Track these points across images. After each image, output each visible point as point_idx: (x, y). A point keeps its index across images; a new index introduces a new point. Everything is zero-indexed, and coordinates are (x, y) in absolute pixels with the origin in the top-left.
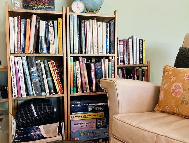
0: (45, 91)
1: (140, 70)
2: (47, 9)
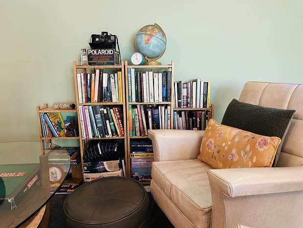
0: (108, 134)
1: (203, 113)
2: (108, 64)
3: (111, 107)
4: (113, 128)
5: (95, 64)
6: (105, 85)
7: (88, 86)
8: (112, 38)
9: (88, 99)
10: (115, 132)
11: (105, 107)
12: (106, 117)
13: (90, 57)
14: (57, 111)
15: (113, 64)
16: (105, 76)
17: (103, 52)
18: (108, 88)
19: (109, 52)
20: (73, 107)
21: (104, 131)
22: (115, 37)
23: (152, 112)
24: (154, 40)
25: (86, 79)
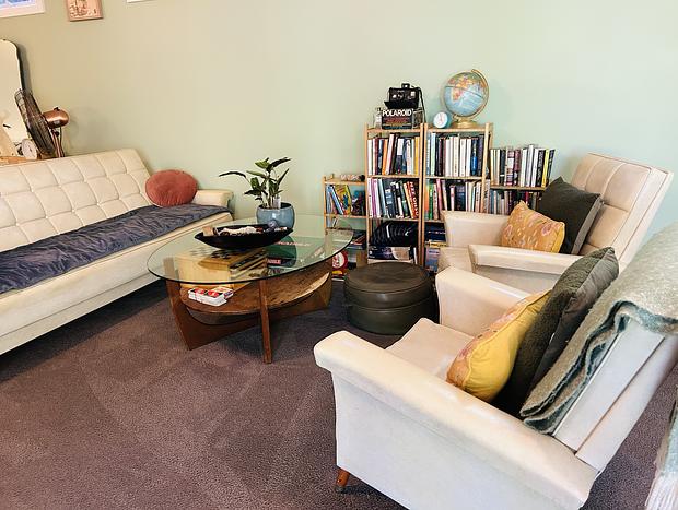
0: (399, 214)
1: (535, 194)
2: (404, 127)
3: (405, 181)
4: (405, 207)
5: (389, 128)
6: (399, 153)
7: (379, 155)
8: (413, 94)
9: (379, 171)
10: (407, 213)
11: (398, 180)
12: (397, 193)
13: (384, 119)
14: (343, 183)
15: (410, 127)
16: (401, 141)
17: (400, 112)
18: (403, 158)
19: (407, 112)
20: (362, 178)
21: (394, 210)
22: (418, 90)
23: (455, 189)
24: (465, 95)
25: (377, 146)
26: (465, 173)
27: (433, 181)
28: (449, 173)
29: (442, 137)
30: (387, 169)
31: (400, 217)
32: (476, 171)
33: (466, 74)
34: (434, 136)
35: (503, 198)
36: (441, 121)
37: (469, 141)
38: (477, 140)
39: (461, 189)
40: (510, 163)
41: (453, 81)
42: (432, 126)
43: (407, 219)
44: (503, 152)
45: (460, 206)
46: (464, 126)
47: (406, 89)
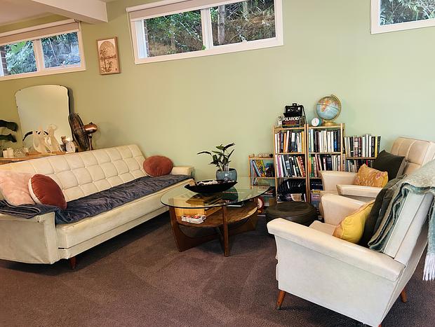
0: (294, 175)
1: (372, 161)
2: (295, 126)
3: (297, 156)
4: (297, 170)
5: (287, 127)
6: (293, 140)
7: (282, 142)
8: (299, 108)
9: (282, 151)
10: (299, 174)
11: (293, 156)
12: (293, 163)
13: (284, 123)
14: (260, 159)
15: (298, 127)
16: (293, 134)
17: (292, 119)
18: (295, 143)
19: (296, 118)
20: (271, 156)
21: (291, 172)
22: (301, 107)
23: (326, 160)
24: (328, 108)
25: (280, 137)
26: (331, 150)
27: (313, 155)
28: (322, 151)
29: (317, 131)
30: (286, 149)
31: (295, 176)
32: (337, 149)
33: (328, 97)
34: (312, 131)
35: (353, 164)
36: (316, 122)
37: (332, 132)
38: (337, 132)
39: (329, 159)
40: (356, 145)
41: (321, 101)
42: (311, 126)
43: (299, 177)
44: (351, 138)
45: (329, 168)
46: (329, 125)
47: (295, 106)
